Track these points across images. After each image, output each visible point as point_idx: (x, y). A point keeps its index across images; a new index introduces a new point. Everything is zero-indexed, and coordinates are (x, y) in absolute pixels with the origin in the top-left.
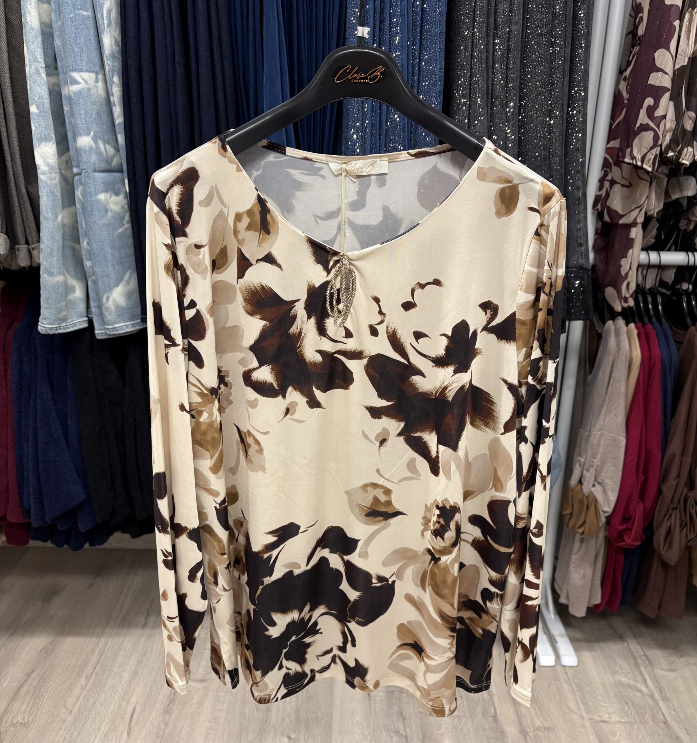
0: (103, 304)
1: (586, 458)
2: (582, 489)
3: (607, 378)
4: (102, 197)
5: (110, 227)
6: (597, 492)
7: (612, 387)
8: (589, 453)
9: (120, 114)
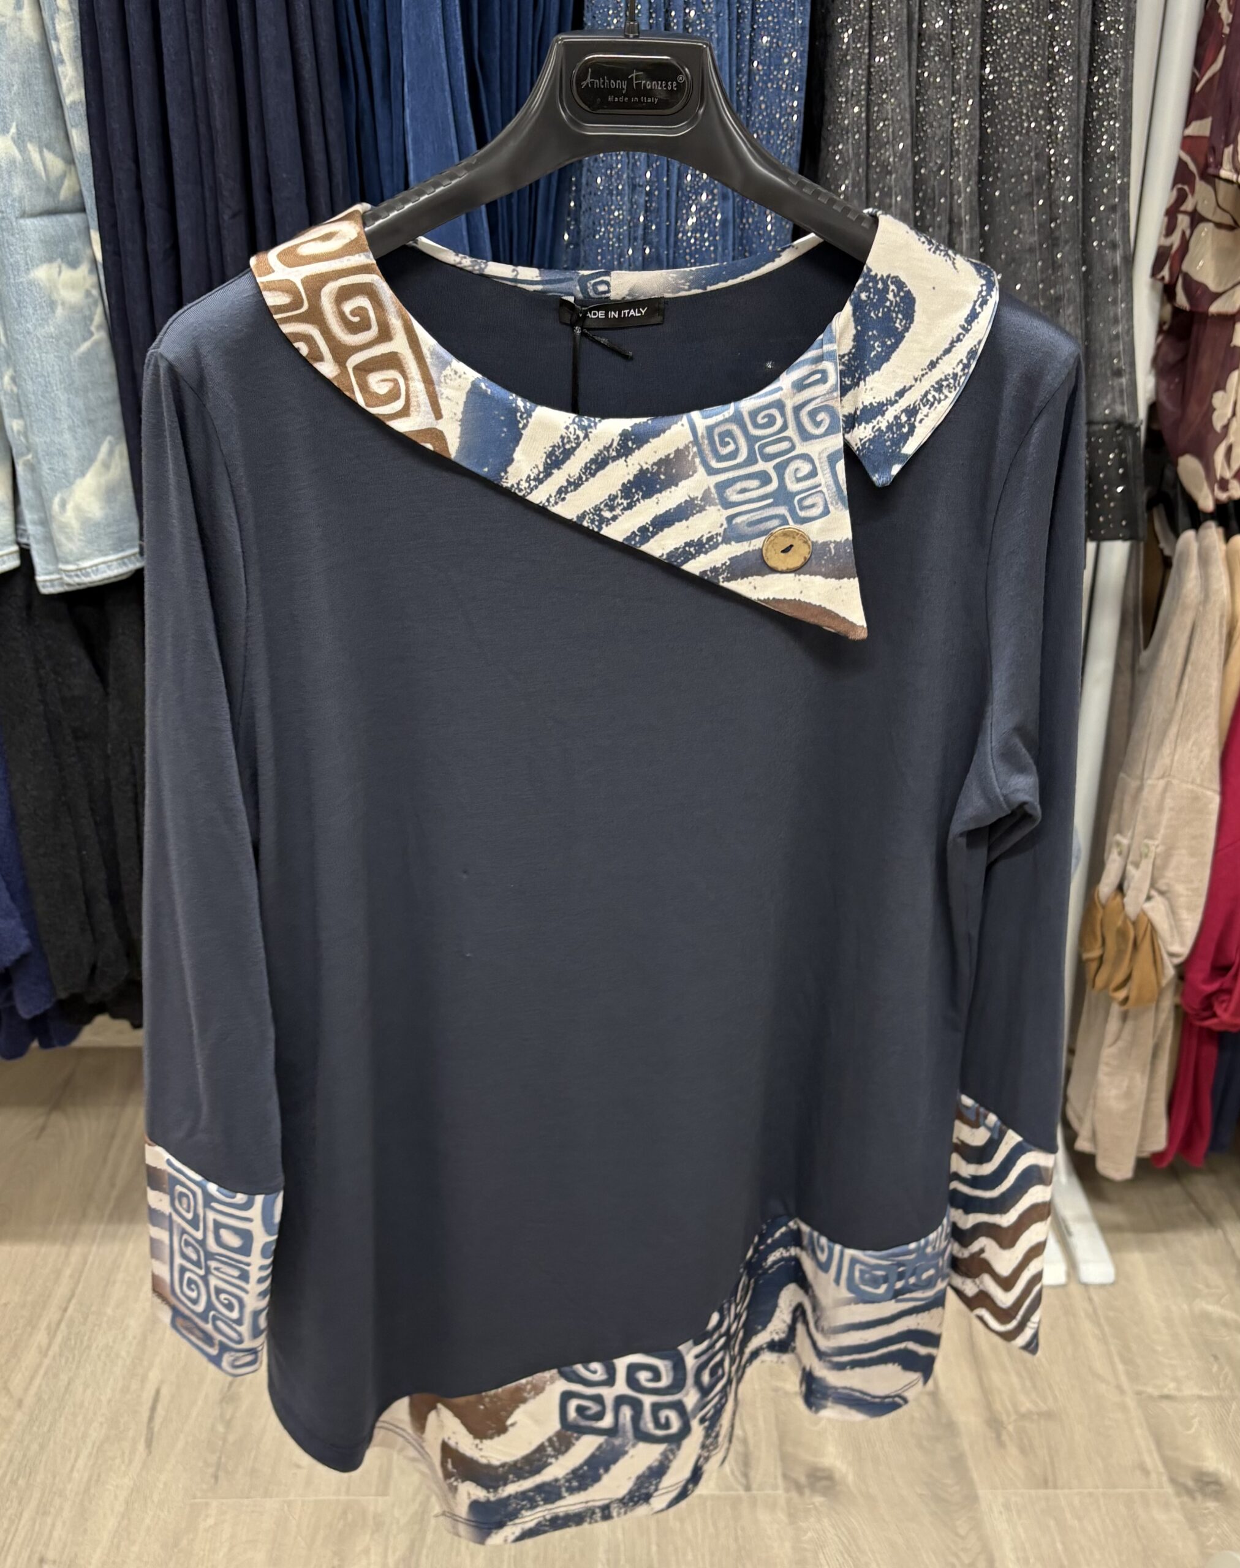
0: (51, 515)
1: (1132, 838)
2: (1123, 906)
3: (1180, 660)
4: (42, 273)
5: (61, 342)
6: (1157, 912)
7: (1190, 681)
8: (1140, 828)
9: (74, 82)
